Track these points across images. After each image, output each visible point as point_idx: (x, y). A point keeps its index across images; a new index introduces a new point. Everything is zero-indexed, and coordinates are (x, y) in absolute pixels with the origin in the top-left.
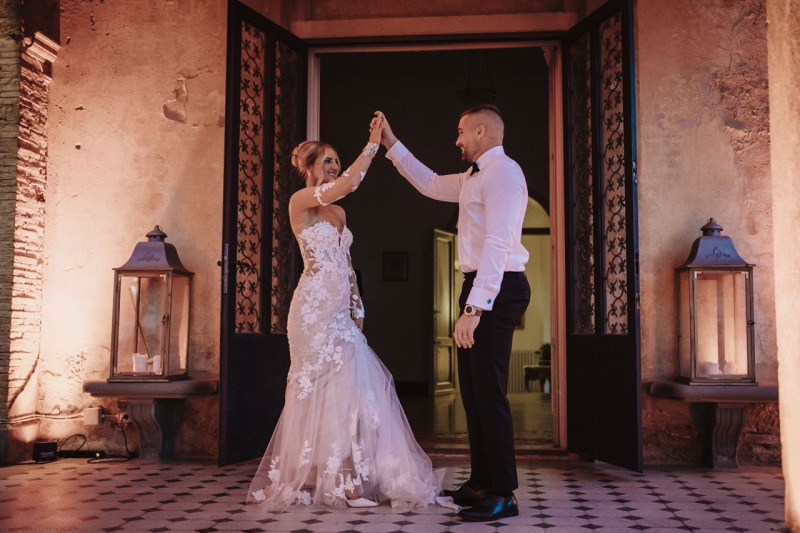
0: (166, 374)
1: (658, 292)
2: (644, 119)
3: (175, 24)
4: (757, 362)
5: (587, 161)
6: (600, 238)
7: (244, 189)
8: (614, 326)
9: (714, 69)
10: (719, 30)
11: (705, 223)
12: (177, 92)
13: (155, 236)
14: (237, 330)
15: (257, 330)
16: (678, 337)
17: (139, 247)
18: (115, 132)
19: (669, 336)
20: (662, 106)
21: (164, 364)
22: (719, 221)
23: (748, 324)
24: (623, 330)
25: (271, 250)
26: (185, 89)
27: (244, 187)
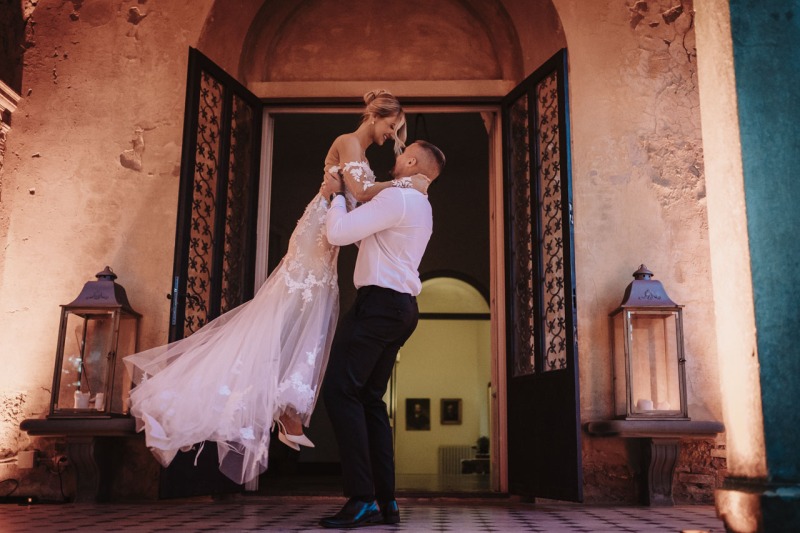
0: (108, 410)
2: (578, 175)
3: (136, 79)
5: (526, 210)
6: (539, 281)
7: (196, 228)
8: (553, 363)
9: (640, 132)
10: (644, 98)
11: (636, 269)
12: (135, 143)
13: (105, 276)
16: (613, 378)
17: (88, 286)
18: (71, 178)
19: (604, 378)
20: (594, 164)
21: (106, 401)
23: (679, 361)
24: (562, 365)
25: (221, 291)
26: (142, 140)
27: (197, 226)
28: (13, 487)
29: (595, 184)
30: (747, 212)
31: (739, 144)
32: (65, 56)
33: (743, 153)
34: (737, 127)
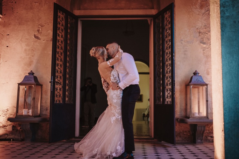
0: (33, 115)
1: (181, 91)
2: (177, 41)
3: (38, 10)
4: (209, 112)
5: (160, 53)
6: (164, 76)
7: (58, 60)
8: (168, 102)
9: (197, 27)
10: (199, 16)
11: (194, 72)
12: (38, 31)
13: (31, 74)
14: (55, 102)
15: (61, 102)
16: (186, 105)
17: (26, 77)
18: (19, 42)
19: (184, 105)
20: (182, 37)
21: (33, 112)
22: (198, 71)
23: (206, 101)
24: (170, 103)
25: (66, 78)
26: (41, 30)
27: (58, 59)
28: (6, 136)
29: (182, 44)
30: (223, 86)
31: (221, 64)
32: (15, 2)
33: (222, 67)
34: (221, 58)
